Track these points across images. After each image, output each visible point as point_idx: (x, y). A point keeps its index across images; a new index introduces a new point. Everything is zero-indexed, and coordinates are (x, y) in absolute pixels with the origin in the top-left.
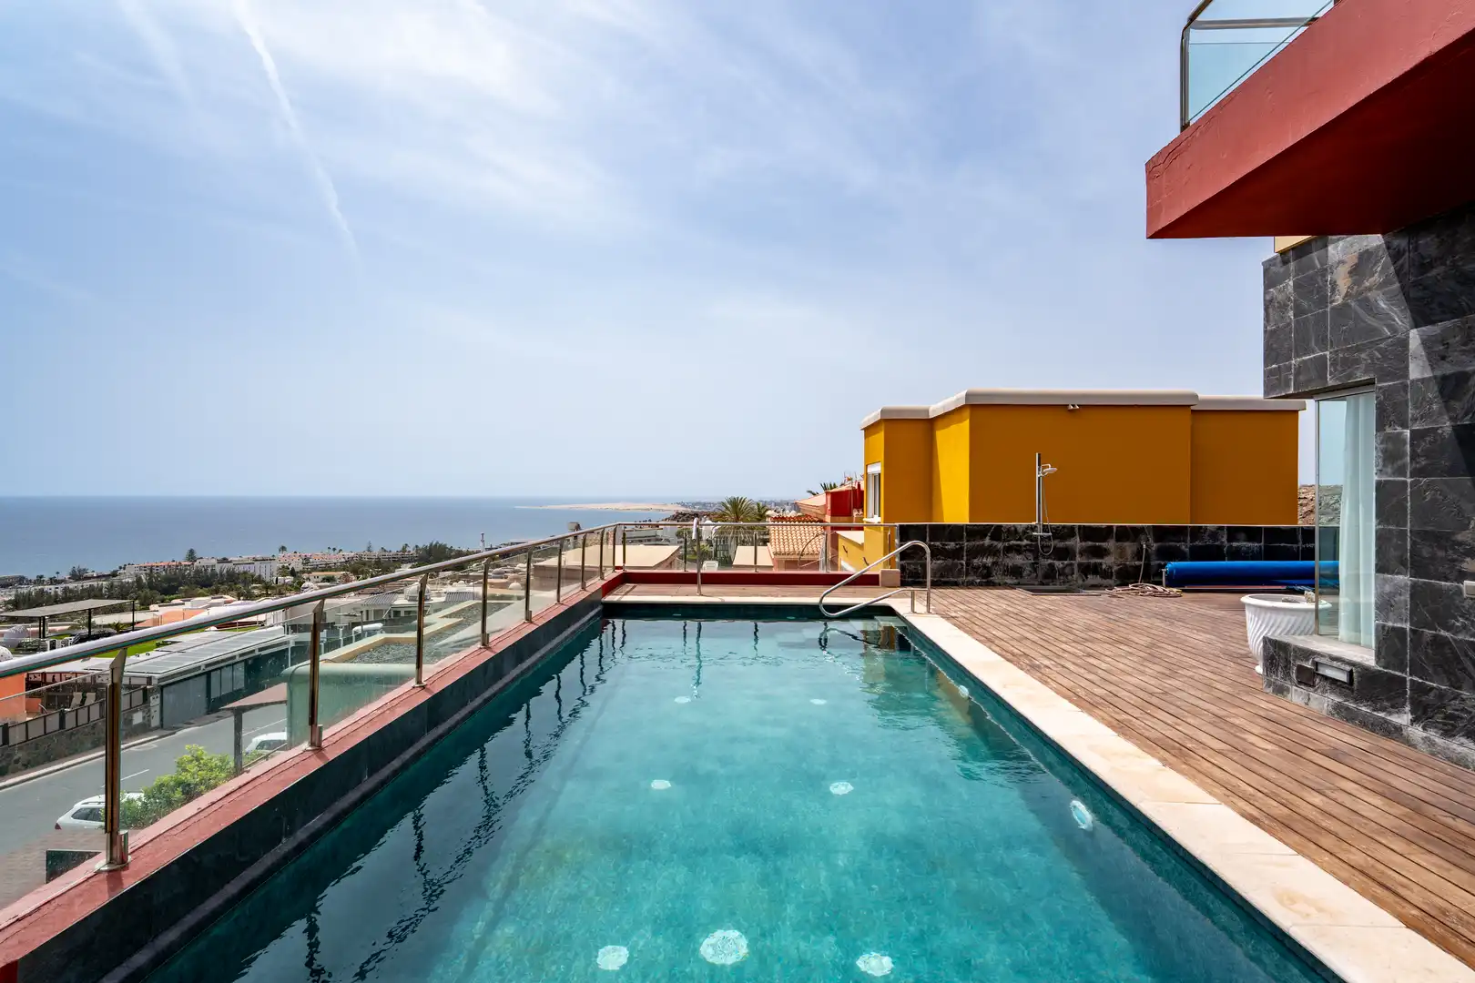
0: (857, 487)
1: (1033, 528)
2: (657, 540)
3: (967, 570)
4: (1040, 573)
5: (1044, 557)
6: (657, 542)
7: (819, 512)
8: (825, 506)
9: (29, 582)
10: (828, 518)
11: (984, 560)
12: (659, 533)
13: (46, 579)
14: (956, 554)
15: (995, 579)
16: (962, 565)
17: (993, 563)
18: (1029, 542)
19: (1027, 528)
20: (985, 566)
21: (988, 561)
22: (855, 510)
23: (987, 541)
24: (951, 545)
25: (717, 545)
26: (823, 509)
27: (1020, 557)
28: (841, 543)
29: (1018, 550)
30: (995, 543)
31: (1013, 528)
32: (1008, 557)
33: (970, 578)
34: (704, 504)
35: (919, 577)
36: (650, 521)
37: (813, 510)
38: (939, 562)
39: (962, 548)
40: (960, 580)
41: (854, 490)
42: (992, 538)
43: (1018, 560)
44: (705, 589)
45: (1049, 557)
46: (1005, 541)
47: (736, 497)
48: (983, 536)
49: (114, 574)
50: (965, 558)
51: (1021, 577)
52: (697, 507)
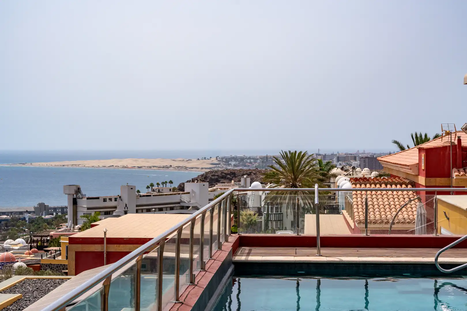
0: (456, 142)
2: (182, 208)
6: (183, 211)
7: (410, 172)
8: (418, 165)
10: (422, 180)
12: (185, 198)
22: (454, 170)
25: (268, 215)
26: (417, 168)
28: (441, 209)
34: (242, 159)
36: (171, 182)
37: (403, 170)
41: (453, 146)
44: (323, 251)
47: (293, 151)
52: (233, 163)
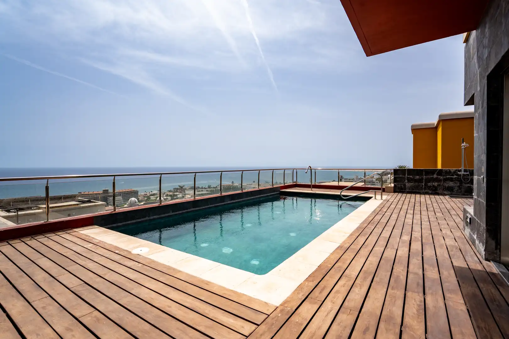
1: (460, 171)
3: (425, 188)
4: (463, 190)
5: (465, 183)
9: (200, 188)
11: (434, 184)
13: (203, 188)
14: (420, 181)
15: (439, 191)
16: (423, 185)
17: (438, 185)
18: (457, 177)
19: (456, 170)
20: (434, 186)
21: (436, 184)
23: (435, 176)
24: (417, 177)
27: (452, 183)
29: (451, 180)
30: (439, 177)
31: (448, 171)
32: (446, 183)
33: (426, 191)
35: (402, 190)
38: (411, 184)
39: (422, 179)
40: (421, 191)
42: (437, 175)
43: (451, 184)
44: (313, 189)
45: (468, 183)
46: (444, 176)
48: (433, 174)
49: (216, 187)
50: (424, 183)
51: (453, 191)
